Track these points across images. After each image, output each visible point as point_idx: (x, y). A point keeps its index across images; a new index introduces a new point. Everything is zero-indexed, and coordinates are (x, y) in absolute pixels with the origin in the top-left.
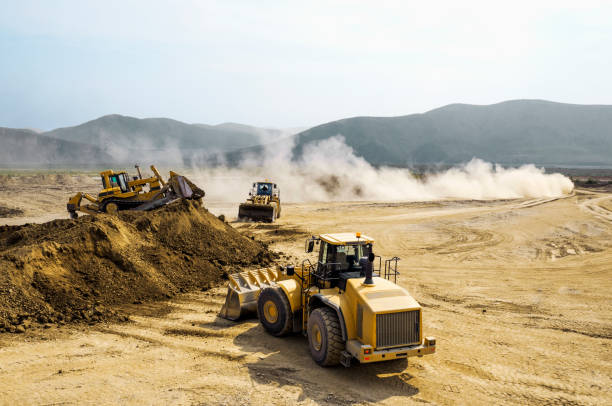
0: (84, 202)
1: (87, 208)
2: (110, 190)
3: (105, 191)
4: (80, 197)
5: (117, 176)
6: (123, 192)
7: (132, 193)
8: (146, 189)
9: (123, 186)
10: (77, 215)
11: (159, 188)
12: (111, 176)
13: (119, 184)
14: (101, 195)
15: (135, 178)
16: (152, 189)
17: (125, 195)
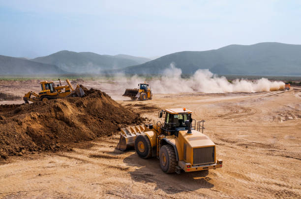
0: (32, 96)
1: (33, 99)
2: (45, 91)
3: (42, 92)
4: (30, 94)
5: (49, 84)
6: (51, 92)
7: (56, 92)
8: (63, 91)
9: (52, 89)
10: (28, 102)
11: (69, 91)
12: (46, 84)
13: (50, 88)
14: (40, 94)
15: (58, 85)
16: (66, 91)
17: (52, 94)
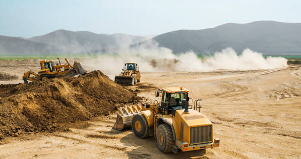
0: (31, 76)
1: (33, 78)
2: (44, 70)
3: (42, 71)
4: (29, 73)
5: (48, 63)
6: (51, 71)
7: (55, 72)
8: (63, 69)
9: (51, 68)
10: (27, 82)
11: (69, 69)
12: (45, 63)
13: (49, 67)
14: (39, 73)
15: (57, 64)
16: (66, 70)
17: (52, 73)
